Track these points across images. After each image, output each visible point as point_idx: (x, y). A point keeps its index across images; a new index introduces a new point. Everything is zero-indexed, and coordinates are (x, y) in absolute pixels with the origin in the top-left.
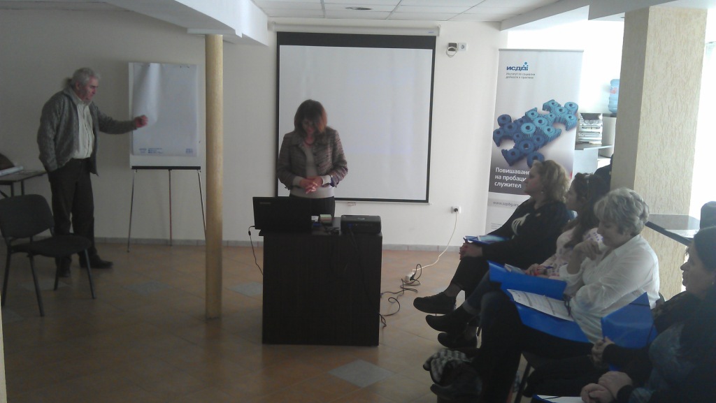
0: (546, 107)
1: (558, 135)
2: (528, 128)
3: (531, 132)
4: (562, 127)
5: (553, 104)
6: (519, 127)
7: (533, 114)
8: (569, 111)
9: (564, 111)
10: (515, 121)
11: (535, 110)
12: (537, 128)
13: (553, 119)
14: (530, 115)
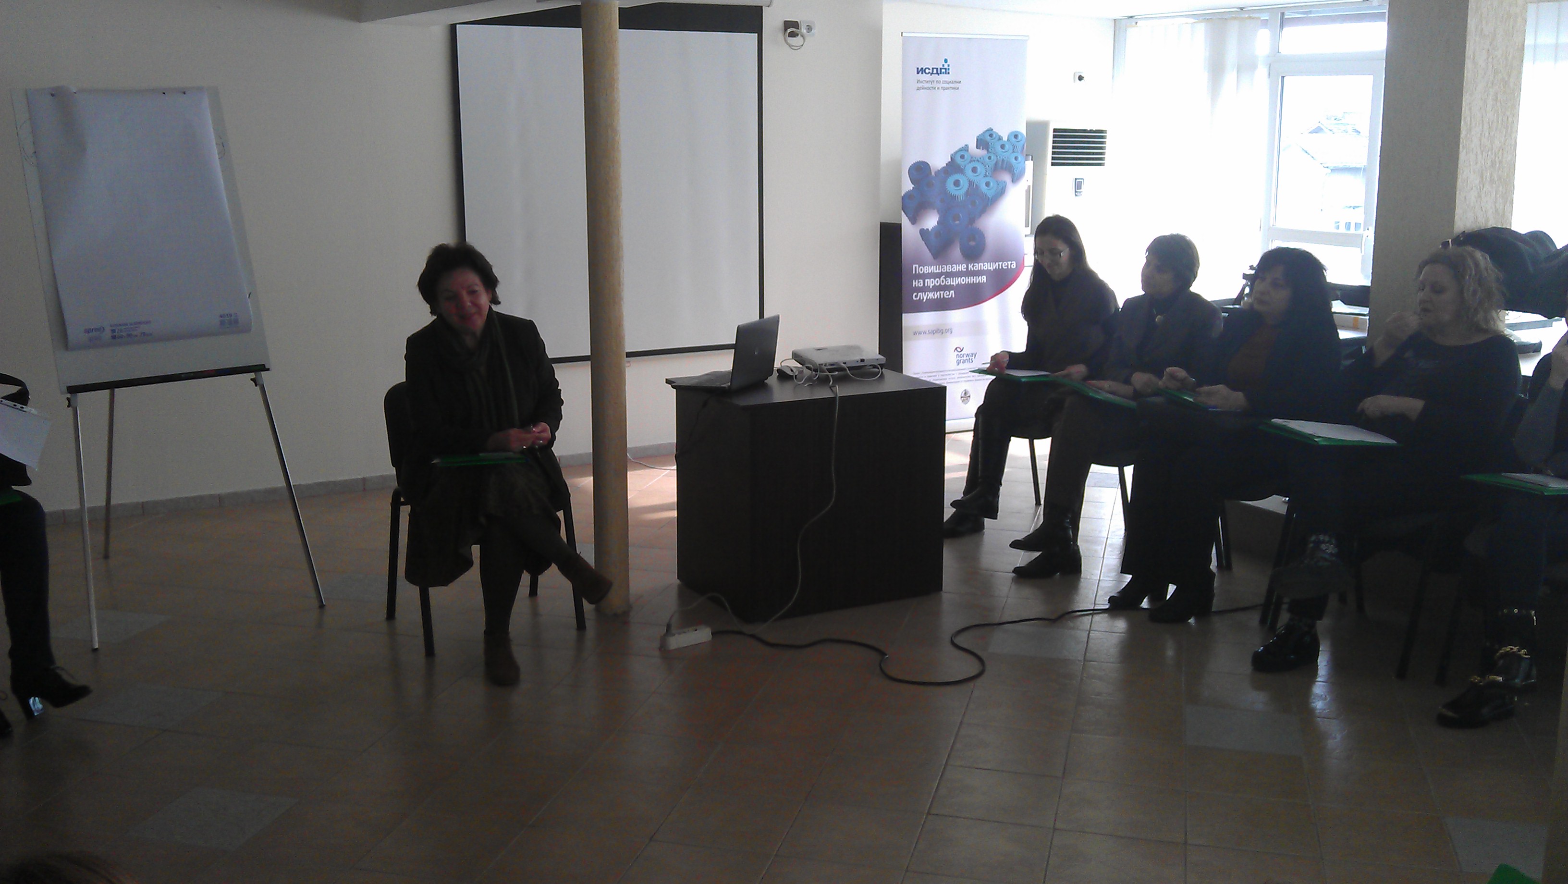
0: (981, 143)
1: (1001, 192)
2: (957, 183)
3: (960, 193)
4: (1006, 178)
5: (991, 135)
6: (944, 182)
7: (962, 157)
8: (1014, 147)
9: (1007, 147)
10: (938, 172)
11: (966, 148)
12: (971, 183)
13: (991, 163)
14: (958, 160)
